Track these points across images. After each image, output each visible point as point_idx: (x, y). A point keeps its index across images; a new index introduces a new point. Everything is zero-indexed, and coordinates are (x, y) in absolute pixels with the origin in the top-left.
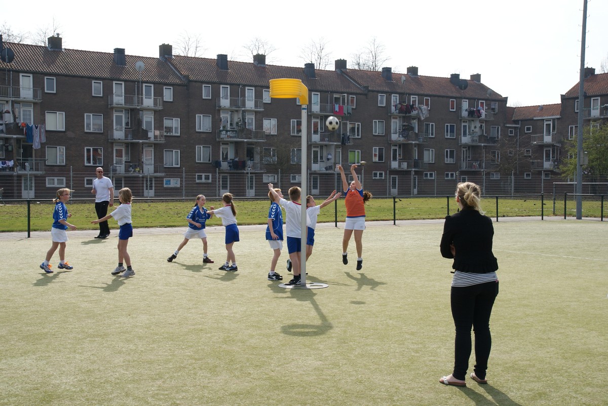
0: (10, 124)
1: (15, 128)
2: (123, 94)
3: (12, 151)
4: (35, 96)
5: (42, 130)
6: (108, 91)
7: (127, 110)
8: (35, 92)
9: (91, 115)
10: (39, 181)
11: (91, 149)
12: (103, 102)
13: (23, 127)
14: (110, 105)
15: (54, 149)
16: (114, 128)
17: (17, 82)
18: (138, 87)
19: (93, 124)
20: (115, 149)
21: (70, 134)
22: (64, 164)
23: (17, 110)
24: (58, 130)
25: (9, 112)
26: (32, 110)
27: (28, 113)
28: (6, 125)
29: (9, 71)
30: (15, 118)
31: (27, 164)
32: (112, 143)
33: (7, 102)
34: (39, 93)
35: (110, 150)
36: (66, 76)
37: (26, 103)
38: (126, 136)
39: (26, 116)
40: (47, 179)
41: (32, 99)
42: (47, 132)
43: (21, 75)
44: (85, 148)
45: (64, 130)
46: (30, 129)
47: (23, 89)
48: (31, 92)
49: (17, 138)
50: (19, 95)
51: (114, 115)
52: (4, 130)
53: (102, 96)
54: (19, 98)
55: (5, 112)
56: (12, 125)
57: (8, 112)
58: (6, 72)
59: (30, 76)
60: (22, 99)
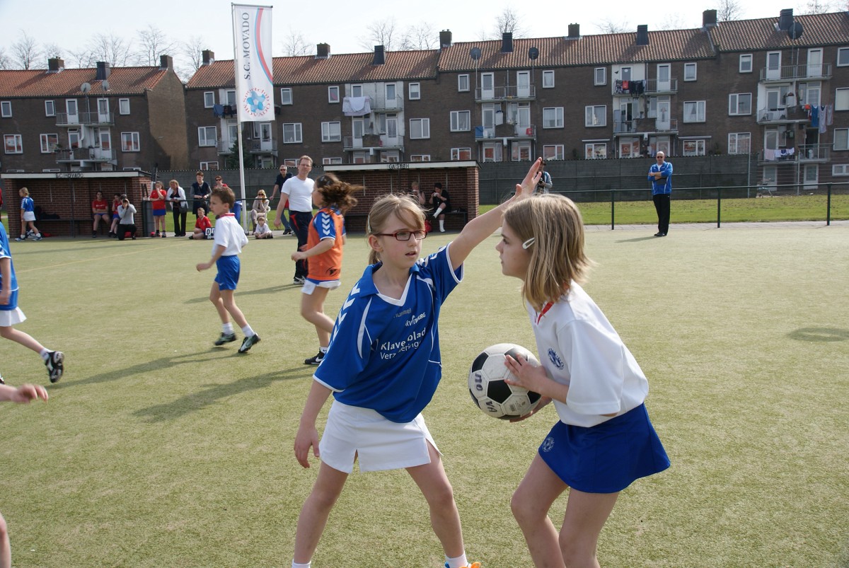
0: (793, 107)
1: (799, 111)
3: (793, 138)
4: (824, 72)
5: (830, 111)
8: (825, 68)
10: (825, 170)
13: (807, 109)
15: (844, 132)
17: (804, 59)
23: (801, 92)
26: (820, 89)
27: (815, 93)
28: (789, 109)
29: (796, 48)
30: (798, 100)
31: (810, 151)
33: (792, 83)
34: (829, 68)
37: (814, 82)
39: (813, 97)
40: (834, 166)
41: (821, 77)
42: (836, 112)
43: (810, 50)
46: (815, 111)
47: (810, 67)
48: (820, 69)
49: (800, 122)
50: (805, 74)
52: (786, 116)
54: (806, 77)
55: (789, 95)
56: (795, 109)
57: (792, 95)
58: (793, 50)
59: (819, 51)
60: (808, 78)
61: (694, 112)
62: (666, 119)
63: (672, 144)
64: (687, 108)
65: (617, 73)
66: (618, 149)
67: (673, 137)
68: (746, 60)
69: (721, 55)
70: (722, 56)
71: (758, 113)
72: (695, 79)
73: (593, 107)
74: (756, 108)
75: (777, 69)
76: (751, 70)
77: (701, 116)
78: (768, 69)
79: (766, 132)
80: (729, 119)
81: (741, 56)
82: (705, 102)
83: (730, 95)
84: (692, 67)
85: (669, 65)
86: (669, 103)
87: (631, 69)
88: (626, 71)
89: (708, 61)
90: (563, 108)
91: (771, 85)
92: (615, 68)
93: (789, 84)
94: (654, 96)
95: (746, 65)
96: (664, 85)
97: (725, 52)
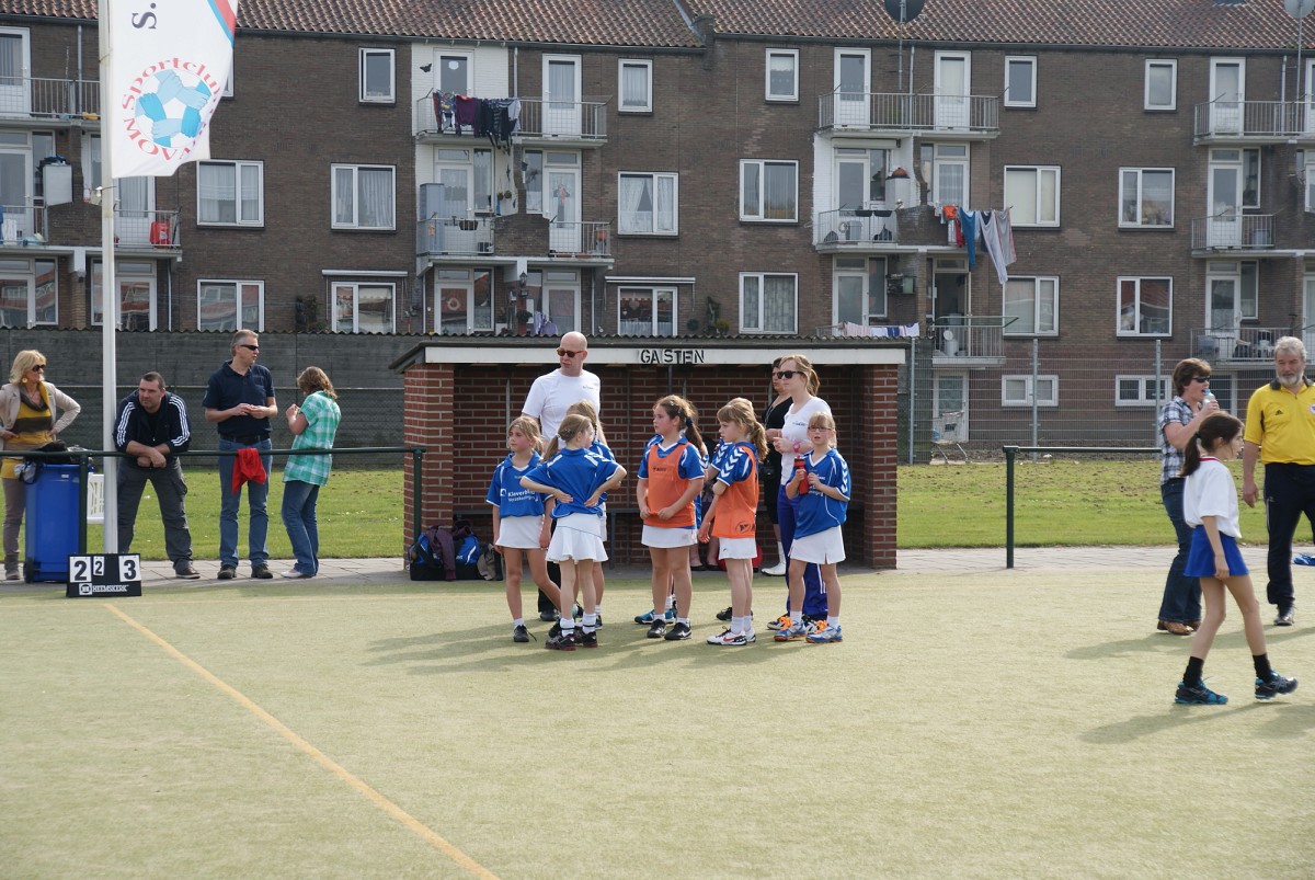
0: (912, 210)
1: (929, 224)
2: (1242, 99)
3: (913, 295)
4: (976, 120)
5: (1003, 228)
6: (1193, 92)
7: (1252, 152)
8: (976, 107)
9: (1139, 171)
11: (1137, 281)
12: (1177, 129)
13: (947, 217)
14: (1199, 136)
15: (1026, 286)
16: (1210, 212)
17: (926, 79)
18: (1291, 74)
19: (1144, 203)
20: (1209, 280)
21: (1075, 237)
22: (1055, 333)
23: (927, 166)
24: (1041, 223)
25: (905, 176)
26: (966, 165)
27: (954, 174)
28: (901, 213)
29: (907, 46)
30: (925, 191)
31: (948, 335)
32: (1202, 262)
33: (899, 142)
34: (991, 111)
35: (1194, 284)
36: (1069, 50)
37: (950, 143)
38: (1248, 237)
39: (950, 184)
40: (1004, 379)
41: (966, 131)
42: (1016, 230)
43: (938, 55)
44: (1119, 280)
45: (1056, 223)
46: (969, 224)
47: (942, 102)
48: (964, 109)
49: (928, 254)
50: (930, 119)
51: (1211, 169)
52: (895, 231)
53: (1173, 107)
54: (931, 128)
55: (895, 176)
56: (916, 215)
57: (902, 174)
58: (900, 51)
59: (962, 59)
60: (937, 131)
61: (645, 204)
62: (568, 219)
63: (586, 295)
64: (628, 191)
65: (427, 69)
66: (431, 303)
67: (589, 274)
68: (780, 65)
69: (718, 45)
70: (720, 47)
71: (815, 219)
72: (649, 109)
73: (355, 168)
74: (811, 204)
75: (861, 98)
76: (795, 97)
77: (664, 219)
78: (837, 97)
79: (836, 275)
80: (743, 231)
81: (769, 52)
82: (676, 177)
83: (742, 163)
84: (639, 72)
85: (577, 59)
86: (578, 173)
87: (469, 62)
88: (454, 65)
89: (683, 60)
90: (260, 165)
91: (848, 142)
92: (420, 55)
93: (893, 144)
94: (536, 150)
95: (781, 80)
96: (562, 119)
97: (726, 39)
